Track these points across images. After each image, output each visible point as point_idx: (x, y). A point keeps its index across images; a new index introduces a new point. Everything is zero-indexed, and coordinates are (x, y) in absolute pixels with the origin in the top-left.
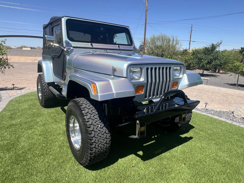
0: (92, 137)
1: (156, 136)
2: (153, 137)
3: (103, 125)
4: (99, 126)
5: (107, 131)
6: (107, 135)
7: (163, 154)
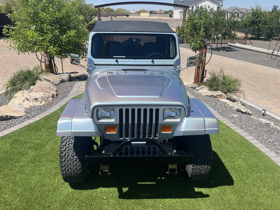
0: (63, 162)
1: (163, 178)
2: (159, 178)
3: (75, 154)
4: (71, 154)
5: (78, 160)
6: (78, 163)
7: (146, 200)
